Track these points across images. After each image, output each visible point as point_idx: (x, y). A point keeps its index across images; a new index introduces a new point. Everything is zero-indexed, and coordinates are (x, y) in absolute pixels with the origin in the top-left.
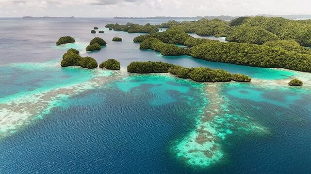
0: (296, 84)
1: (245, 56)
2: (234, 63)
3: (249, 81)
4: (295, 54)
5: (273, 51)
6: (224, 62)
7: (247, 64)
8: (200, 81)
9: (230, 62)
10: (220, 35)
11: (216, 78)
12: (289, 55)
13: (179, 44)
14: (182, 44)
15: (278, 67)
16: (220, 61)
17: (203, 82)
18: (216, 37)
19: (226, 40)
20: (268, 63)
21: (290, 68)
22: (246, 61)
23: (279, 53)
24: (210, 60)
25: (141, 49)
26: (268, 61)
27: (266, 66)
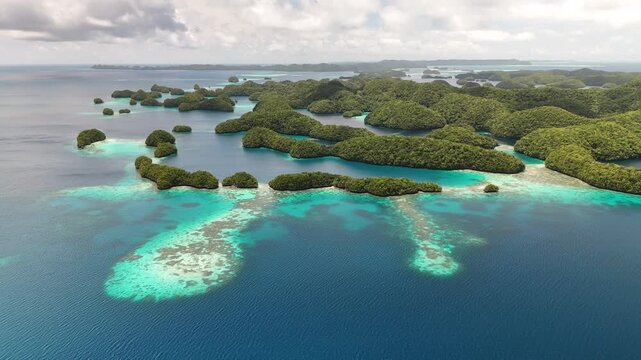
0: (492, 189)
1: (419, 155)
2: (406, 165)
3: (440, 191)
4: (481, 151)
5: (454, 148)
6: (392, 164)
7: (424, 166)
8: (384, 195)
9: (400, 165)
10: (350, 113)
11: (402, 190)
12: (474, 151)
13: (300, 134)
14: (307, 135)
15: (463, 168)
16: (385, 163)
17: (387, 196)
18: (346, 117)
19: (366, 123)
20: (450, 164)
21: (477, 169)
22: (423, 162)
23: (462, 150)
24: (371, 163)
25: (246, 147)
26: (451, 161)
27: (449, 169)
